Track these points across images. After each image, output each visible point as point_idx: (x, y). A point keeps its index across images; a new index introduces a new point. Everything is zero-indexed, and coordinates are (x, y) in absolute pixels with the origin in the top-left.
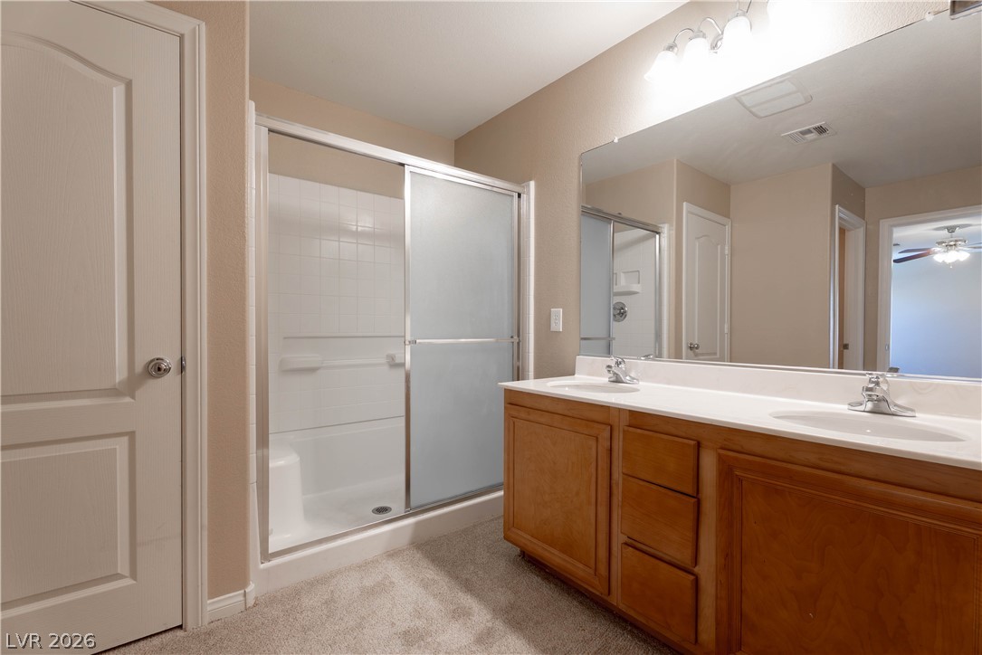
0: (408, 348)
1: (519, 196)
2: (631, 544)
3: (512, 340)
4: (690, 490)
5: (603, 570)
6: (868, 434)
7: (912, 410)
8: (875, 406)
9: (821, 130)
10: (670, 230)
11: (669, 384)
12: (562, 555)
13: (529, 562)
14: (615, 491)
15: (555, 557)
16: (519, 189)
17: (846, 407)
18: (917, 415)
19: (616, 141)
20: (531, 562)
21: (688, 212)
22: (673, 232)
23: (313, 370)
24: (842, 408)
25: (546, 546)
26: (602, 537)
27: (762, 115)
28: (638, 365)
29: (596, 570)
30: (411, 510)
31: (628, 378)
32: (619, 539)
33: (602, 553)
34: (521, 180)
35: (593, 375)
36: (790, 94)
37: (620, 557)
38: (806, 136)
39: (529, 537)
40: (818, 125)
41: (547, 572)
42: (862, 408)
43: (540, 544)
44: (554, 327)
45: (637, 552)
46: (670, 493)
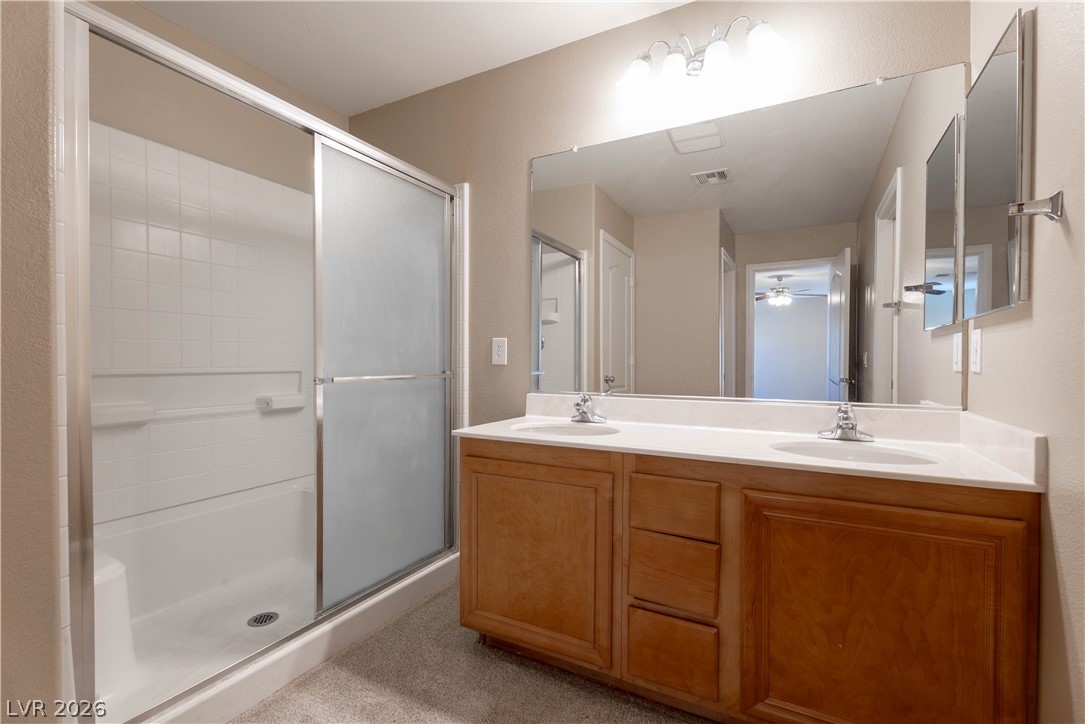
0: (320, 389)
1: (452, 198)
2: (639, 605)
3: (444, 376)
4: (711, 537)
5: (604, 641)
6: (850, 460)
7: (871, 436)
8: (843, 433)
9: (722, 175)
10: (589, 257)
11: (639, 421)
12: (548, 633)
13: (493, 647)
14: (617, 548)
15: (537, 637)
16: (452, 192)
17: (816, 436)
18: (875, 439)
19: (575, 150)
20: (497, 646)
21: (605, 240)
22: (592, 260)
23: (137, 425)
24: (813, 437)
25: (525, 625)
26: (603, 604)
27: (683, 151)
28: (602, 403)
29: (595, 642)
30: (324, 612)
31: (596, 417)
32: (623, 601)
33: (603, 622)
34: (454, 178)
35: (548, 415)
36: (712, 135)
37: (625, 622)
38: (710, 179)
39: (501, 618)
40: (720, 170)
41: (518, 655)
42: (832, 436)
43: (518, 623)
44: (496, 360)
45: (648, 613)
46: (689, 542)
